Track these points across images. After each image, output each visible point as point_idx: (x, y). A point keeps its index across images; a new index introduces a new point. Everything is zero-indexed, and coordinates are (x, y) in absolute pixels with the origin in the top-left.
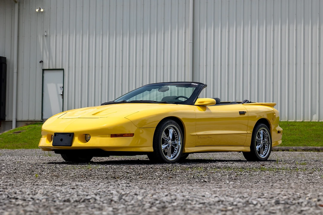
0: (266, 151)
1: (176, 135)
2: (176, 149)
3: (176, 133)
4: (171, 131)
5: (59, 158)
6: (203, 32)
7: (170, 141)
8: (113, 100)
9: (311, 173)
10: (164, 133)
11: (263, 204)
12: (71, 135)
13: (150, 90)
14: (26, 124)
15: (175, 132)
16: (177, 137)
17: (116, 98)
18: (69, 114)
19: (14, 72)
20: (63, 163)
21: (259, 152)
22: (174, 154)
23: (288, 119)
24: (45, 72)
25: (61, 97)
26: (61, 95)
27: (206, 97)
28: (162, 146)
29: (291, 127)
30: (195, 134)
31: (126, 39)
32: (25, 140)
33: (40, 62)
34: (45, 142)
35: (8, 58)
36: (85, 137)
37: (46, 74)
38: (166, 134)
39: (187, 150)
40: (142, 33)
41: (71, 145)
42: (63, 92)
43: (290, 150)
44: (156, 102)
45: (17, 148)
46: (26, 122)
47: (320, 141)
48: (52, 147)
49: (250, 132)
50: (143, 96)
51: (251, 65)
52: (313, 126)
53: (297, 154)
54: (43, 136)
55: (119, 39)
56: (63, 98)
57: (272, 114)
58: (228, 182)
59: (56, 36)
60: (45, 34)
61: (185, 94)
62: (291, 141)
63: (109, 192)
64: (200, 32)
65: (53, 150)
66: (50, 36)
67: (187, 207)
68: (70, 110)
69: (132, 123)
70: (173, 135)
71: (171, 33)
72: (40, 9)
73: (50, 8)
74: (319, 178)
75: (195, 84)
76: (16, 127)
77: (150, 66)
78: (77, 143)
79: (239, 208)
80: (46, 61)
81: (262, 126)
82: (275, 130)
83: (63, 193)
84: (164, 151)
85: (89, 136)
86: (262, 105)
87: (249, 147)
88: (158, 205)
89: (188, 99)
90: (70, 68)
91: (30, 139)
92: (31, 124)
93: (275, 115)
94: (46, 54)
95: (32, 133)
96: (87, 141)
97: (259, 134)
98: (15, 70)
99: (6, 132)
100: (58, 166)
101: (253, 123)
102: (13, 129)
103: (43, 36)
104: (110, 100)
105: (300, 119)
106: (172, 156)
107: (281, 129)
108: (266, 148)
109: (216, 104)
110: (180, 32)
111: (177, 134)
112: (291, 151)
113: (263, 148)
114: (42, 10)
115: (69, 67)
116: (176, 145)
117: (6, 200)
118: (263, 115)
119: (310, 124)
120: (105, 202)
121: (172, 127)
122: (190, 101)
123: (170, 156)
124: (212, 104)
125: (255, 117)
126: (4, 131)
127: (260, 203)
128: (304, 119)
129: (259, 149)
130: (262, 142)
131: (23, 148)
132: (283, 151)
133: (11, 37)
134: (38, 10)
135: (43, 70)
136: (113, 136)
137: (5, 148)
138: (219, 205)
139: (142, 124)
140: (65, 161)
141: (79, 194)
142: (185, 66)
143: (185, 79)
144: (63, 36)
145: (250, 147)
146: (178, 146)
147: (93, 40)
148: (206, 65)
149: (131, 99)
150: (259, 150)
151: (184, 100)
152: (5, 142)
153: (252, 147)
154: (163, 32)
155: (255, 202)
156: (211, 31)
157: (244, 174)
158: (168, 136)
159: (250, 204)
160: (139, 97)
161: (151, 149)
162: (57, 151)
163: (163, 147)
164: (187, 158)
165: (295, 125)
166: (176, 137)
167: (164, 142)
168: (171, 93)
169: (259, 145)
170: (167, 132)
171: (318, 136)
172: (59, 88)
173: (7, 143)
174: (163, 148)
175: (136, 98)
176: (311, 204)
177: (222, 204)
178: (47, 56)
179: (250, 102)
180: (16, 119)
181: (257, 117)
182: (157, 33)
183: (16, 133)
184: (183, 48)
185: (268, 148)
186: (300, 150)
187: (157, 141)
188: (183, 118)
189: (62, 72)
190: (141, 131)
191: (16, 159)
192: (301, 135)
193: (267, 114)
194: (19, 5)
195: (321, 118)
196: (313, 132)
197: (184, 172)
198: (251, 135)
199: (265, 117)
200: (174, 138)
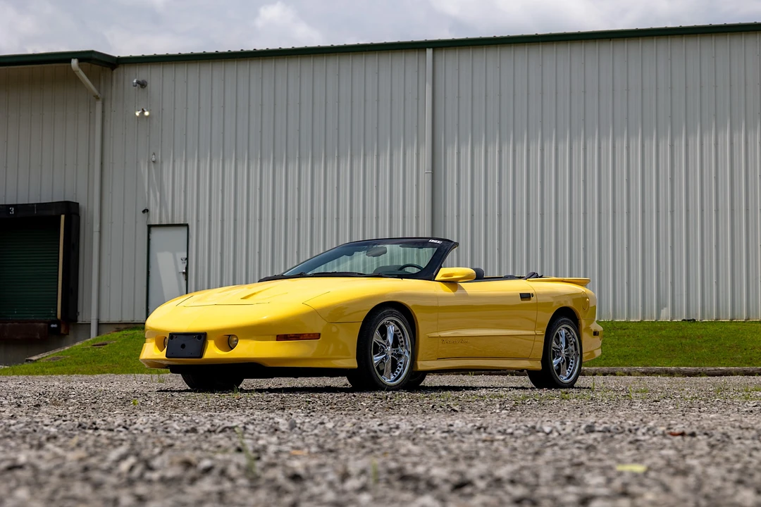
0: (572, 368)
1: (401, 338)
2: (401, 363)
3: (399, 334)
4: (391, 329)
5: (177, 381)
6: (452, 153)
7: (389, 348)
8: (282, 271)
9: (656, 401)
10: (377, 333)
11: (563, 432)
12: (200, 338)
13: (350, 254)
14: (117, 329)
15: (398, 331)
16: (402, 342)
17: (288, 269)
18: (196, 298)
19: (94, 230)
20: (187, 391)
21: (559, 371)
22: (397, 373)
23: (614, 316)
24: (153, 229)
25: (183, 277)
26: (183, 273)
27: (458, 266)
28: (374, 358)
29: (619, 331)
30: (436, 335)
31: (307, 168)
32: (116, 358)
33: (144, 212)
34: (152, 351)
35: (82, 204)
36: (228, 340)
37: (156, 234)
38: (382, 336)
39: (422, 365)
40: (336, 155)
41: (201, 356)
42: (187, 268)
43: (618, 373)
44: (361, 274)
45: (98, 373)
46: (117, 326)
47: (675, 357)
48: (165, 360)
49: (541, 332)
50: (338, 264)
51: (542, 215)
52: (661, 329)
53: (631, 381)
54: (148, 340)
55: (293, 168)
56: (187, 279)
57: (583, 299)
58: (498, 411)
59: (174, 161)
60: (154, 159)
61: (419, 260)
62: (619, 357)
63: (271, 421)
64: (445, 153)
65: (167, 367)
66: (162, 162)
67: (418, 437)
68: (202, 292)
69: (316, 314)
70: (395, 337)
71: (391, 155)
72: (143, 111)
73: (162, 109)
74: (672, 407)
75: (436, 241)
76: (98, 333)
77: (351, 218)
78: (213, 352)
79: (517, 438)
80: (155, 211)
81: (564, 322)
82: (588, 329)
83: (184, 422)
84: (378, 368)
85: (235, 339)
86: (563, 281)
87: (540, 362)
88: (362, 435)
89: (423, 270)
90: (200, 222)
91: (123, 357)
92: (126, 329)
93: (588, 302)
94: (155, 196)
95: (128, 345)
96: (232, 349)
97: (558, 337)
98: (96, 227)
99: (78, 344)
100: (176, 394)
101: (546, 317)
102: (91, 339)
103: (149, 163)
104: (277, 273)
105: (637, 318)
106: (392, 377)
107: (600, 328)
108: (572, 363)
109: (476, 279)
110: (408, 153)
111: (401, 335)
112: (620, 375)
113: (565, 364)
114: (147, 113)
115: (198, 221)
116: (400, 356)
117: (76, 431)
118: (565, 301)
119: (657, 327)
120: (264, 431)
121: (392, 321)
122: (428, 273)
123: (390, 376)
124: (468, 279)
125: (550, 304)
126: (75, 342)
127: (557, 431)
128: (644, 317)
129: (559, 365)
130: (563, 351)
131: (112, 372)
132: (605, 374)
133: (89, 164)
134: (140, 114)
135: (150, 227)
136: (280, 338)
137: (77, 373)
138: (480, 434)
139: (335, 314)
140: (189, 388)
141: (214, 424)
142: (417, 217)
143: (417, 232)
144: (186, 162)
145: (542, 361)
146: (403, 358)
147: (243, 169)
148: (458, 216)
149: (316, 271)
150: (558, 367)
151: (415, 270)
152: (77, 364)
153: (546, 360)
154: (375, 154)
155: (547, 429)
156: (466, 151)
157: (529, 403)
158: (385, 338)
159: (538, 432)
160: (330, 267)
161: (352, 363)
162: (174, 369)
163: (376, 359)
164: (422, 384)
165: (627, 329)
166: (400, 340)
167: (377, 350)
168: (392, 258)
169: (559, 357)
170: (383, 331)
171: (672, 348)
172: (180, 262)
173: (81, 364)
174: (375, 362)
175: (325, 268)
176: (654, 432)
177: (485, 432)
178: (156, 200)
179: (541, 277)
180: (98, 320)
181: (554, 305)
182: (365, 155)
183: (98, 345)
184: (415, 183)
185: (576, 364)
186: (636, 374)
187: (364, 348)
188: (414, 306)
189: (185, 229)
190: (334, 329)
191: (96, 386)
192: (639, 346)
193: (573, 299)
194: (103, 104)
195: (676, 315)
196: (661, 340)
197: (415, 401)
198: (543, 339)
199: (570, 304)
200: (396, 343)
